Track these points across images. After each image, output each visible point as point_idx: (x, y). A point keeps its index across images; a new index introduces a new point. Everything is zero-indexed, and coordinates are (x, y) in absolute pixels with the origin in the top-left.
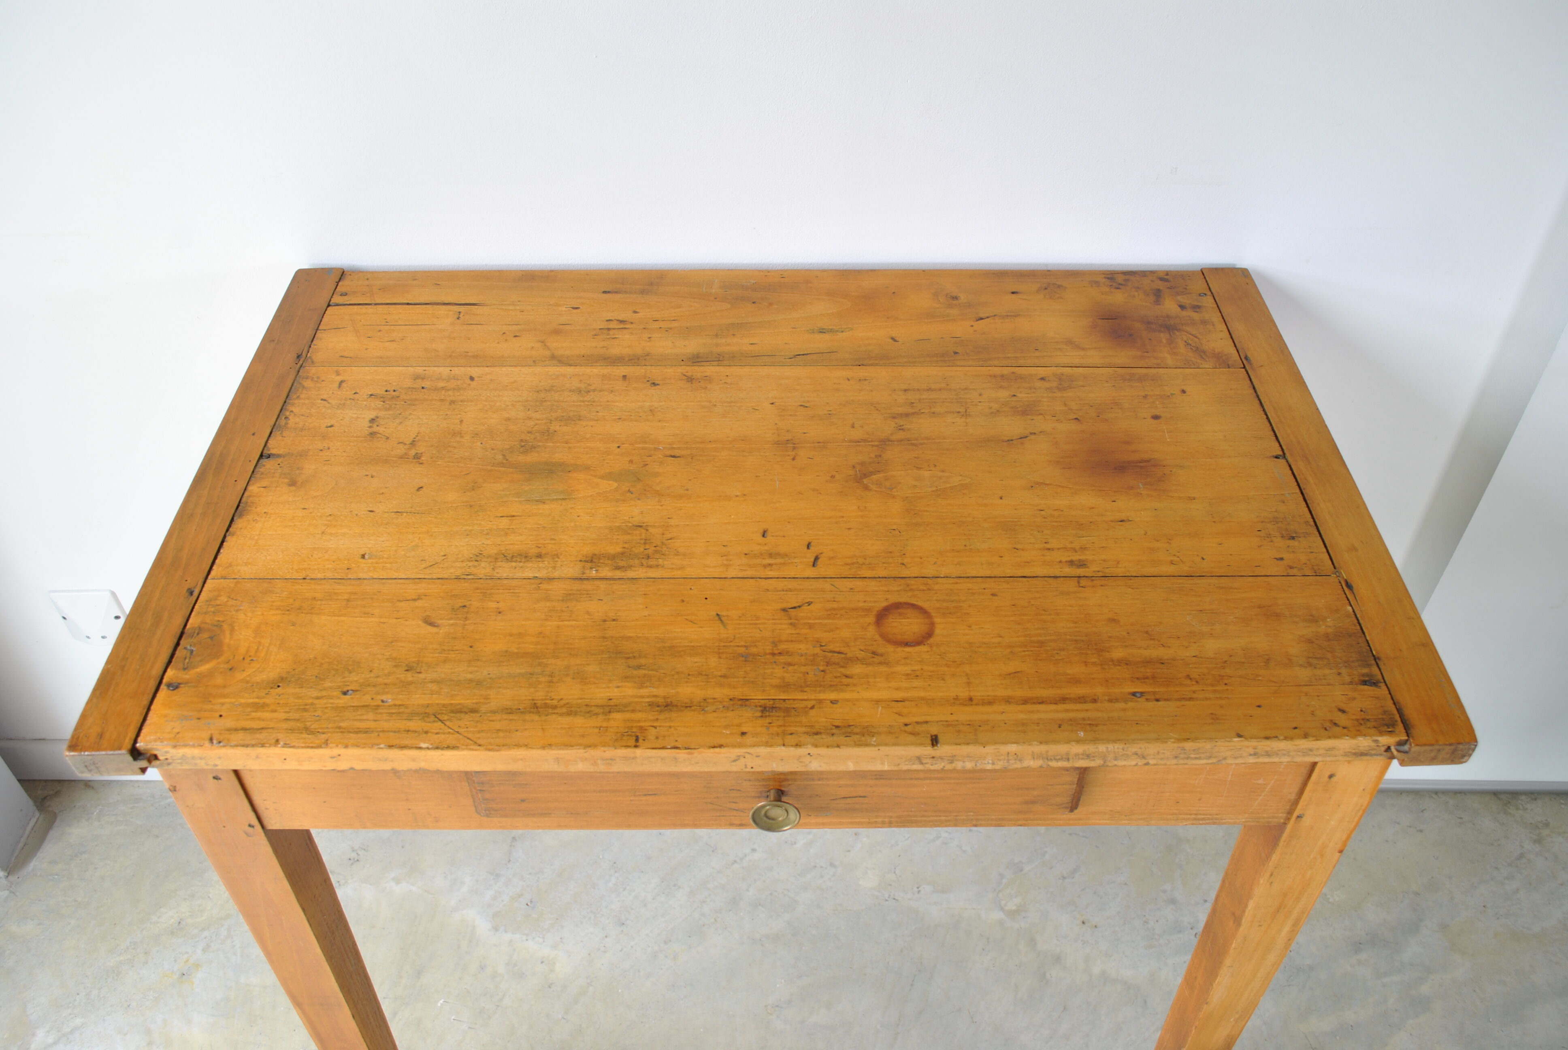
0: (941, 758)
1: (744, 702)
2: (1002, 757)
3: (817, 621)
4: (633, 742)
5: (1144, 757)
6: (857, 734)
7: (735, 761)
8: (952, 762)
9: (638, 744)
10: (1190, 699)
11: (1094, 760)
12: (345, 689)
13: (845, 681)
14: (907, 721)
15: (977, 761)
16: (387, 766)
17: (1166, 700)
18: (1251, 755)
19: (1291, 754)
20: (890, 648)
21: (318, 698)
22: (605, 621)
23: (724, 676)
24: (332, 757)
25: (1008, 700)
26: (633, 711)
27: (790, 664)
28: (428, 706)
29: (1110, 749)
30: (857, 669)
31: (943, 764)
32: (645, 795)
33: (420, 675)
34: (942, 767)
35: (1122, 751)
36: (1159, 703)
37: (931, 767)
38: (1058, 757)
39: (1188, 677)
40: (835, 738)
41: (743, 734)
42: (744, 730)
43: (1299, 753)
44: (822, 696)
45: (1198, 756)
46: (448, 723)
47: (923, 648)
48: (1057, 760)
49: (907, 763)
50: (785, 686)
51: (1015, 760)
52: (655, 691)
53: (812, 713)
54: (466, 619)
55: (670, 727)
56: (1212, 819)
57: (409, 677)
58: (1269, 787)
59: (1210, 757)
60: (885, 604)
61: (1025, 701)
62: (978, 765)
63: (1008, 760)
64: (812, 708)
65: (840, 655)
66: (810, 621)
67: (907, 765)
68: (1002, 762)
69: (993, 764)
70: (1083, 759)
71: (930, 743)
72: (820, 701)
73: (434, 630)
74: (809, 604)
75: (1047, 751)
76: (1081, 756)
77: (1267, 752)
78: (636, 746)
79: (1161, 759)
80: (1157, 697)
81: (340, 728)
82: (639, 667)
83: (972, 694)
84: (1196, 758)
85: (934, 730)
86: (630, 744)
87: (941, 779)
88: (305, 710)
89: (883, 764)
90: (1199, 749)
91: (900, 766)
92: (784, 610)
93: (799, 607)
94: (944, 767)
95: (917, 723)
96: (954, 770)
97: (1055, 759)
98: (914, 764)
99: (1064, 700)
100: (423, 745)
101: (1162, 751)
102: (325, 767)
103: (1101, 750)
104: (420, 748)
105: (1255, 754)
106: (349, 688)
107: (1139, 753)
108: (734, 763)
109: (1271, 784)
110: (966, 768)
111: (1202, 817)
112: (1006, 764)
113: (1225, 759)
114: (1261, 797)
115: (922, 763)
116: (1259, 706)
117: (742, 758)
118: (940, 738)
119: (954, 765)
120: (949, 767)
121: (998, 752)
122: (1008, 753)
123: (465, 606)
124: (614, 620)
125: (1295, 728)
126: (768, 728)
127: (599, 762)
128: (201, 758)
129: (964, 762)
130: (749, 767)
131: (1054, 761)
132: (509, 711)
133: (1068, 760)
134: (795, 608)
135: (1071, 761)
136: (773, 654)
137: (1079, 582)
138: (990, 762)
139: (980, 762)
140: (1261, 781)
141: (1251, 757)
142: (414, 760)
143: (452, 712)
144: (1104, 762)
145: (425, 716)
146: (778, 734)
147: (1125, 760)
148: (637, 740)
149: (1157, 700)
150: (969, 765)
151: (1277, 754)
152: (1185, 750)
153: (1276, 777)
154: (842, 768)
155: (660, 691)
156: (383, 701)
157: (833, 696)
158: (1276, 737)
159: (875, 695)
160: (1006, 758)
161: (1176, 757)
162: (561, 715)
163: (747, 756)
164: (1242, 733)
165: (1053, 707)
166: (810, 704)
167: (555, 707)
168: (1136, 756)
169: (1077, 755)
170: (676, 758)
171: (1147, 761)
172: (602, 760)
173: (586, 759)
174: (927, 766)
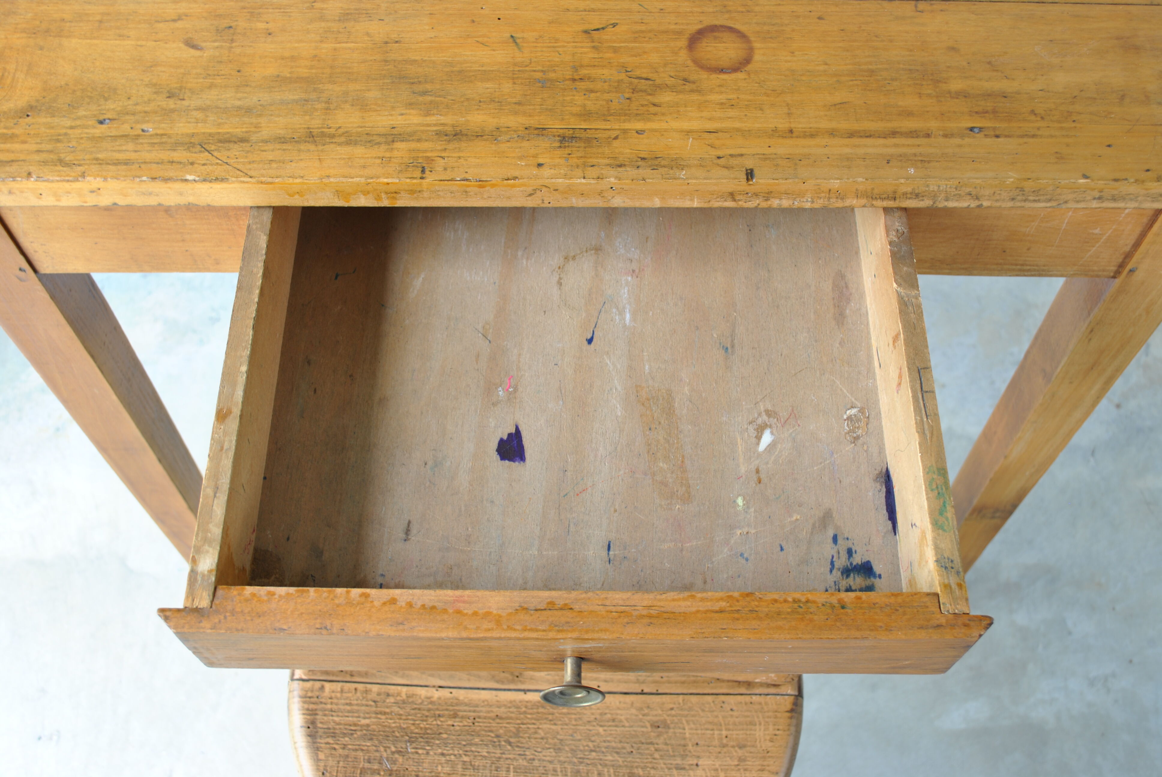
0: (756, 195)
1: (541, 131)
2: (823, 195)
3: (622, 45)
4: (418, 174)
5: (977, 198)
6: (664, 166)
7: (530, 195)
8: (767, 200)
9: (424, 176)
10: (1034, 136)
11: (923, 200)
12: (101, 118)
13: (653, 109)
14: (720, 153)
15: (795, 199)
16: (152, 201)
17: (1006, 136)
18: (1094, 199)
19: (1139, 199)
20: (704, 75)
21: (72, 128)
22: (386, 43)
23: (519, 103)
24: (92, 192)
25: (832, 133)
26: (419, 140)
27: (592, 91)
28: (193, 135)
29: (941, 188)
30: (666, 97)
31: (758, 202)
33: (183, 102)
34: (756, 205)
35: (954, 190)
36: (999, 140)
37: (744, 204)
38: (883, 196)
39: (1033, 112)
40: (640, 170)
41: (540, 165)
42: (541, 161)
43: (1149, 199)
44: (627, 126)
45: (1037, 198)
46: (215, 154)
47: (740, 75)
48: (882, 199)
49: (718, 200)
50: (586, 115)
51: (837, 198)
52: (443, 119)
53: (616, 143)
54: (232, 41)
55: (460, 158)
56: (1038, 271)
57: (171, 104)
58: (1104, 238)
59: (1050, 200)
60: (700, 26)
61: (851, 135)
62: (796, 203)
63: (829, 198)
64: (616, 138)
65: (647, 82)
66: (614, 45)
67: (718, 201)
68: (822, 200)
69: (813, 202)
70: (910, 198)
71: (745, 177)
72: (625, 131)
73: (197, 53)
74: (614, 25)
75: (873, 189)
76: (909, 196)
77: (1113, 196)
78: (422, 178)
79: (997, 201)
80: (997, 133)
81: (97, 159)
82: (425, 93)
83: (793, 126)
84: (1035, 201)
85: (749, 164)
86: (415, 176)
88: (58, 141)
89: (692, 200)
90: (1039, 190)
91: (711, 203)
92: (586, 32)
93: (603, 28)
94: (759, 204)
95: (731, 156)
96: (769, 209)
97: (880, 198)
98: (726, 201)
99: (894, 134)
100: (190, 177)
101: (999, 192)
102: (86, 202)
103: (931, 189)
104: (186, 180)
105: (1100, 198)
106: (106, 117)
107: (974, 193)
108: (530, 198)
109: (1107, 235)
110: (782, 207)
111: (1028, 268)
112: (826, 203)
113: (1066, 202)
114: (1094, 249)
115: (735, 200)
116: (1109, 146)
117: (538, 192)
118: (756, 172)
119: (769, 203)
120: (764, 205)
121: (819, 189)
122: (830, 190)
123: (230, 27)
124: (397, 42)
125: (1148, 170)
126: (567, 159)
129: (781, 199)
130: (546, 202)
131: (879, 200)
132: (282, 140)
133: (895, 199)
134: (598, 30)
135: (897, 201)
136: (574, 80)
137: (916, 6)
138: (809, 200)
139: (798, 199)
140: (1097, 231)
141: (1095, 201)
142: (181, 194)
143: (220, 141)
144: (934, 203)
145: (190, 146)
146: (578, 166)
147: (957, 200)
148: (423, 171)
149: (997, 136)
150: (786, 203)
151: (1124, 199)
152: (1024, 191)
153: (1114, 227)
154: (646, 204)
155: (448, 119)
156: (143, 131)
157: (639, 126)
158: (1126, 179)
159: (686, 125)
160: (827, 195)
161: (1013, 199)
162: (340, 144)
163: (544, 189)
164: (1088, 175)
165: (881, 141)
166: (614, 134)
167: (332, 136)
168: (969, 197)
169: (905, 194)
170: (466, 192)
171: (980, 203)
172: (386, 193)
173: (368, 193)
174: (740, 203)
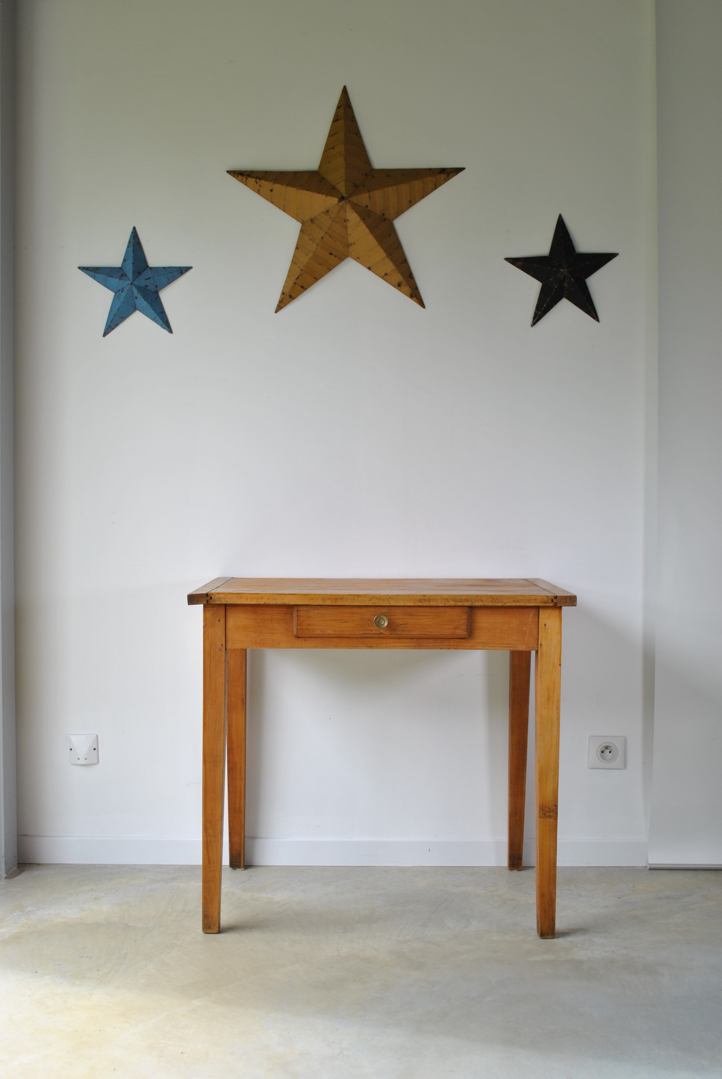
2: (443, 600)
7: (370, 600)
8: (430, 602)
11: (469, 602)
15: (436, 602)
24: (261, 598)
32: (344, 622)
34: (427, 604)
38: (459, 601)
48: (459, 602)
49: (417, 602)
59: (501, 602)
63: (445, 601)
69: (441, 603)
75: (455, 598)
76: (465, 600)
79: (488, 602)
84: (498, 602)
87: (428, 616)
91: (415, 604)
102: (258, 602)
107: (481, 599)
108: (370, 602)
110: (434, 605)
113: (506, 603)
115: (421, 602)
122: (445, 598)
127: (333, 600)
128: (224, 598)
129: (433, 602)
130: (374, 603)
133: (462, 602)
141: (513, 602)
144: (472, 603)
154: (399, 604)
161: (492, 602)
163: (374, 598)
168: (480, 601)
169: (464, 600)
170: (354, 599)
171: (484, 603)
172: (334, 599)
173: (330, 599)
174: (423, 603)
